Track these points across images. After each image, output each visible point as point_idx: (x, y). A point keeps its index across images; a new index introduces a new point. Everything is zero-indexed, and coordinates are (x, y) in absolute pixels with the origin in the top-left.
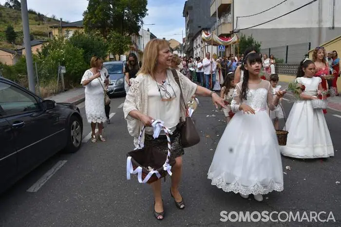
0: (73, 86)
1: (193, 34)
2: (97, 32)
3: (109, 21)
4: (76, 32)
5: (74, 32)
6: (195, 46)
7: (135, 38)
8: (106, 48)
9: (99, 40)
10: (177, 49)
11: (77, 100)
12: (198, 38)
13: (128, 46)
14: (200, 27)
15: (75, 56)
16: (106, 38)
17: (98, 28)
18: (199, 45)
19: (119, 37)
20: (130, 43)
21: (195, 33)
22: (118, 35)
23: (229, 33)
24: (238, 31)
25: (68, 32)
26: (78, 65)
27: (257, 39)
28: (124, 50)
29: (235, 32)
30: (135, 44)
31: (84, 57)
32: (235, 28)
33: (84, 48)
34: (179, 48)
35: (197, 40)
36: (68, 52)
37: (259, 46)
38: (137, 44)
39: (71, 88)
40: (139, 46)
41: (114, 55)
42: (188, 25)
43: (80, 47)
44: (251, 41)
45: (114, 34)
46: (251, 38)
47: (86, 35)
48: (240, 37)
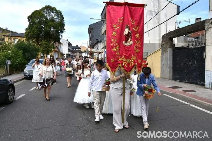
0: (15, 73)
1: (93, 44)
2: (33, 41)
3: (41, 34)
4: (19, 40)
5: (18, 40)
7: (58, 45)
8: (38, 50)
9: (34, 46)
10: (85, 52)
11: (16, 80)
12: (96, 46)
13: (53, 49)
14: (97, 40)
15: (17, 55)
16: (39, 44)
17: (34, 38)
19: (47, 44)
20: (54, 48)
21: (94, 43)
22: (46, 43)
25: (14, 40)
26: (18, 60)
28: (49, 52)
30: (58, 48)
31: (23, 55)
33: (23, 50)
34: (86, 51)
35: (95, 47)
36: (13, 52)
38: (59, 48)
39: (13, 73)
40: (60, 50)
41: (43, 54)
42: (91, 38)
43: (21, 50)
45: (44, 42)
47: (26, 42)
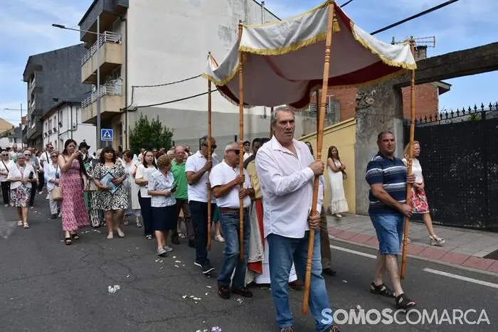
6: (45, 130)
10: (8, 134)
14: (56, 100)
18: (55, 129)
23: (118, 111)
24: (135, 109)
27: (167, 125)
29: (130, 111)
32: (129, 104)
34: (12, 133)
35: (50, 121)
37: (171, 135)
42: (33, 96)
44: (157, 126)
46: (158, 121)
48: (138, 119)
